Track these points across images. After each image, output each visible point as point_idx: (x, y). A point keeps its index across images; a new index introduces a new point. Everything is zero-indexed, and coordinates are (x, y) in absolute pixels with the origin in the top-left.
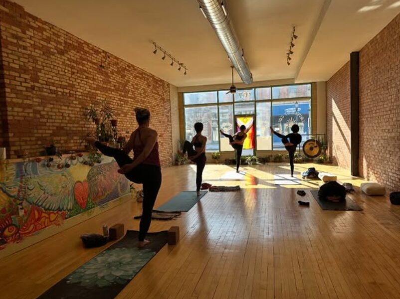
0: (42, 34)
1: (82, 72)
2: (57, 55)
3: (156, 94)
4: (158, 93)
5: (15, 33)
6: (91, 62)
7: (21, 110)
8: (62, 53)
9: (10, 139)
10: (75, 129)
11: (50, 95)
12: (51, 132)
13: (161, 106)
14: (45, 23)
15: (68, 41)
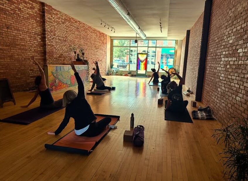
0: (57, 16)
1: (71, 31)
2: (62, 24)
3: (100, 40)
4: (101, 40)
5: (49, 17)
6: (74, 26)
7: (50, 47)
8: (63, 23)
9: (47, 58)
10: (67, 55)
11: (59, 41)
12: (59, 56)
13: (102, 46)
14: (58, 11)
15: (66, 18)
